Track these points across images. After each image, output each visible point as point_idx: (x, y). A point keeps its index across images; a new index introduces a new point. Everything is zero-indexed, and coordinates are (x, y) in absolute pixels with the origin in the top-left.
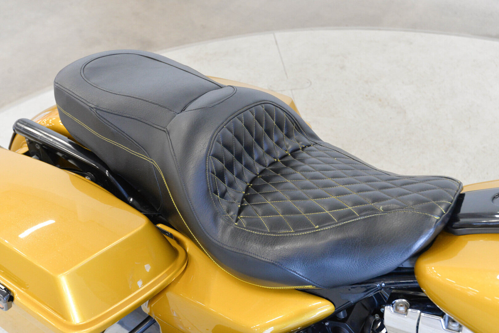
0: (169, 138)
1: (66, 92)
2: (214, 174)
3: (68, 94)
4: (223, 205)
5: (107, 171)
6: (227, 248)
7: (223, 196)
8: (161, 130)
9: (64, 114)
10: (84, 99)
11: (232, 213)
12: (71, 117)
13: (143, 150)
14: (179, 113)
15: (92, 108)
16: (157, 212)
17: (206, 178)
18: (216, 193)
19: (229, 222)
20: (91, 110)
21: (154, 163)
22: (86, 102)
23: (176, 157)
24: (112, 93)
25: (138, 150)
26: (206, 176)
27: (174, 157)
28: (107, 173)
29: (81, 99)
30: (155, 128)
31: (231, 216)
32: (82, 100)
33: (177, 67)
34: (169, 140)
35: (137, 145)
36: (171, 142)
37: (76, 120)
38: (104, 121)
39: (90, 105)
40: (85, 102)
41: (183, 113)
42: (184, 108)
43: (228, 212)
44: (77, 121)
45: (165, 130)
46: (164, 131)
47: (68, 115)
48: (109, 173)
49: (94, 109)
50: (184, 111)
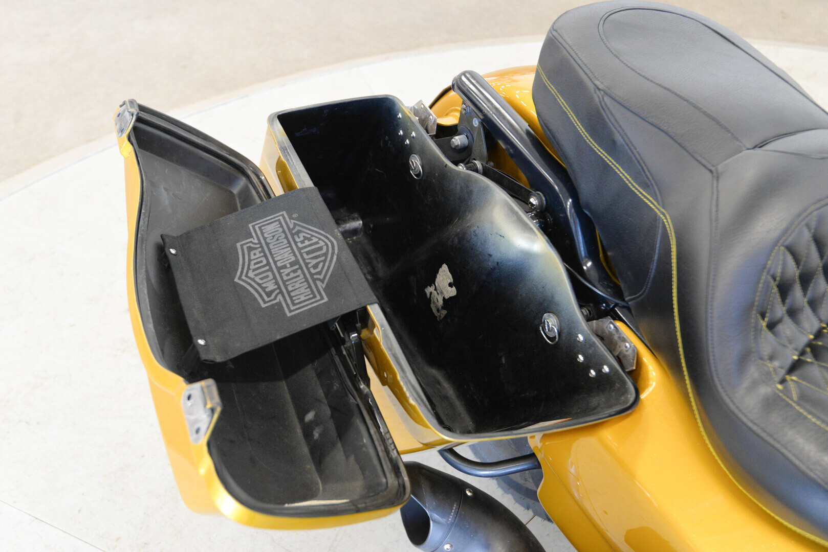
0: (715, 185)
1: (565, 50)
2: (775, 279)
3: (567, 53)
4: (767, 342)
5: (570, 200)
6: (745, 420)
7: (771, 326)
8: (704, 166)
9: (545, 84)
10: (590, 71)
11: (776, 364)
12: (555, 92)
13: (656, 190)
14: (748, 149)
15: (599, 89)
16: (623, 300)
17: (758, 283)
18: (763, 316)
19: (767, 377)
20: (596, 93)
21: (666, 219)
22: (592, 77)
23: (717, 223)
24: (641, 75)
25: (646, 186)
26: (760, 279)
27: (714, 224)
28: (569, 203)
29: (585, 69)
30: (695, 161)
31: (775, 369)
32: (587, 71)
33: (766, 67)
34: (715, 191)
35: (648, 178)
36: (718, 195)
37: (561, 101)
38: (610, 117)
39: (597, 83)
40: (590, 75)
41: (758, 151)
42: (762, 143)
43: (772, 358)
44: (562, 103)
45: (713, 169)
46: (711, 171)
47: (551, 88)
48: (572, 204)
49: (602, 92)
50: (761, 147)
